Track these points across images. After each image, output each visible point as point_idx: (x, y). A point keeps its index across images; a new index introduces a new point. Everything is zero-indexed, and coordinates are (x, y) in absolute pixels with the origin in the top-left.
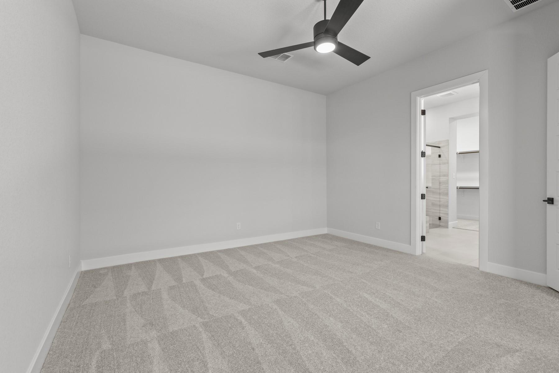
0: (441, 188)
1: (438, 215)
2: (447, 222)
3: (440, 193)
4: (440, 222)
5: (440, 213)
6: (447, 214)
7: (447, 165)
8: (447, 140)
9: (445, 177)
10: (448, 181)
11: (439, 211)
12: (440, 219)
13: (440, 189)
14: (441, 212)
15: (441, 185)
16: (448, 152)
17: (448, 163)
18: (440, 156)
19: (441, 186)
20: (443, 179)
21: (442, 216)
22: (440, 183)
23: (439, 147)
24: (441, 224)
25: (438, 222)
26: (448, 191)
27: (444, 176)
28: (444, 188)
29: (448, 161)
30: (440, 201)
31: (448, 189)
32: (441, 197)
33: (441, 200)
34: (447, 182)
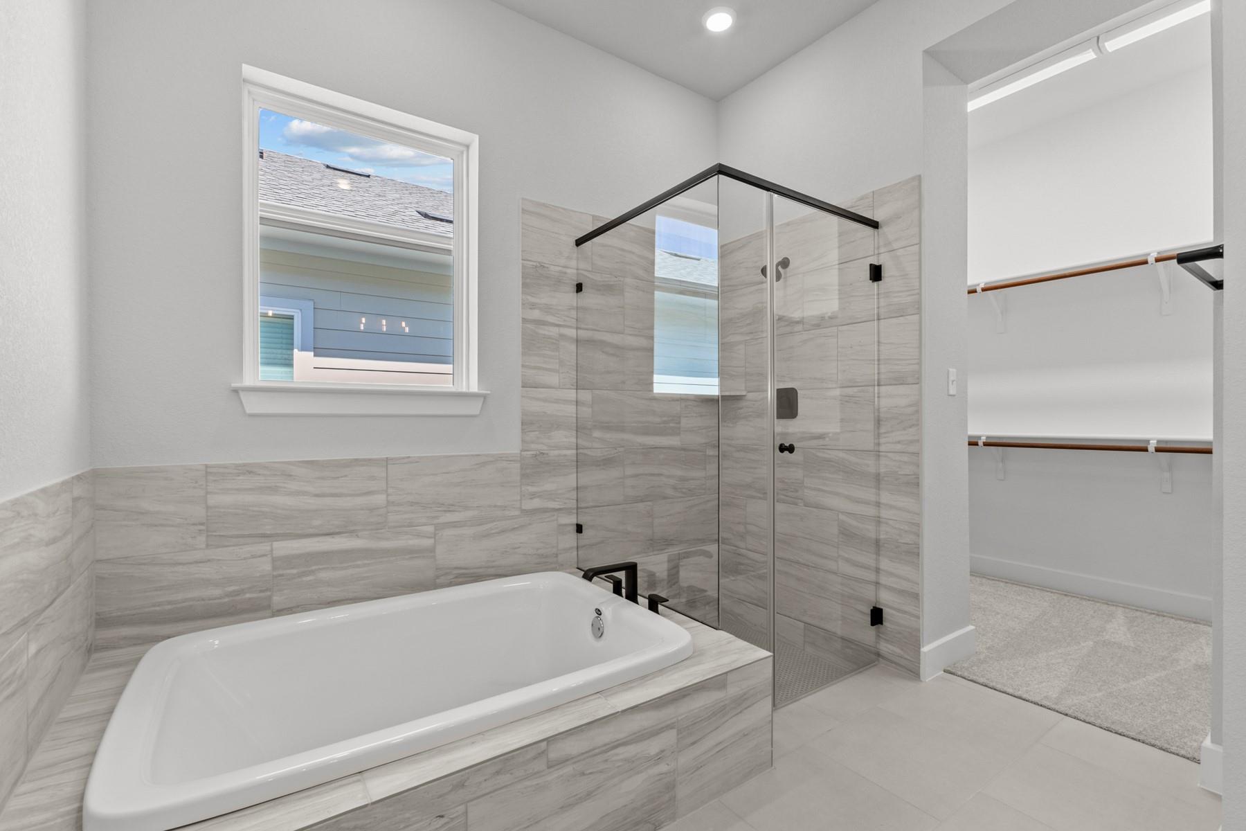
0: (882, 448)
1: (870, 596)
2: (913, 641)
3: (878, 478)
4: (878, 636)
5: (877, 584)
6: (916, 597)
7: (916, 317)
8: (913, 179)
9: (902, 390)
10: (917, 407)
11: (871, 576)
12: (877, 616)
13: (878, 454)
14: (884, 580)
15: (882, 430)
16: (920, 243)
17: (918, 308)
18: (876, 273)
19: (882, 440)
20: (893, 398)
21: (886, 600)
22: (878, 422)
23: (874, 225)
24: (885, 647)
25: (867, 634)
26: (918, 465)
27: (900, 381)
28: (898, 447)
29: (920, 294)
30: (878, 521)
31: (917, 454)
32: (885, 497)
33: (885, 513)
34: (913, 418)
